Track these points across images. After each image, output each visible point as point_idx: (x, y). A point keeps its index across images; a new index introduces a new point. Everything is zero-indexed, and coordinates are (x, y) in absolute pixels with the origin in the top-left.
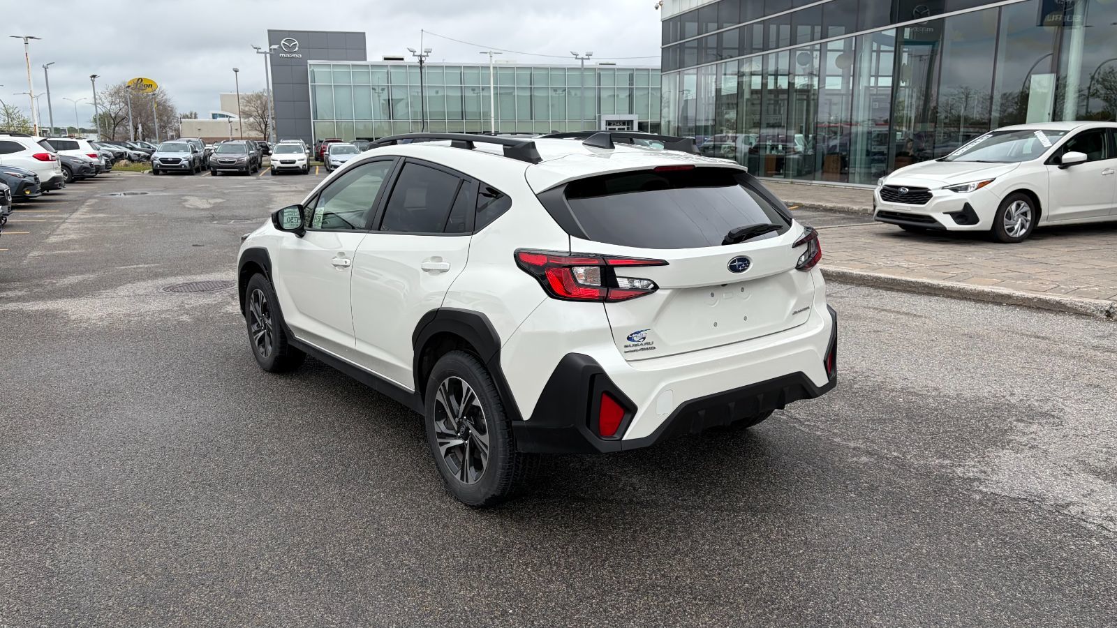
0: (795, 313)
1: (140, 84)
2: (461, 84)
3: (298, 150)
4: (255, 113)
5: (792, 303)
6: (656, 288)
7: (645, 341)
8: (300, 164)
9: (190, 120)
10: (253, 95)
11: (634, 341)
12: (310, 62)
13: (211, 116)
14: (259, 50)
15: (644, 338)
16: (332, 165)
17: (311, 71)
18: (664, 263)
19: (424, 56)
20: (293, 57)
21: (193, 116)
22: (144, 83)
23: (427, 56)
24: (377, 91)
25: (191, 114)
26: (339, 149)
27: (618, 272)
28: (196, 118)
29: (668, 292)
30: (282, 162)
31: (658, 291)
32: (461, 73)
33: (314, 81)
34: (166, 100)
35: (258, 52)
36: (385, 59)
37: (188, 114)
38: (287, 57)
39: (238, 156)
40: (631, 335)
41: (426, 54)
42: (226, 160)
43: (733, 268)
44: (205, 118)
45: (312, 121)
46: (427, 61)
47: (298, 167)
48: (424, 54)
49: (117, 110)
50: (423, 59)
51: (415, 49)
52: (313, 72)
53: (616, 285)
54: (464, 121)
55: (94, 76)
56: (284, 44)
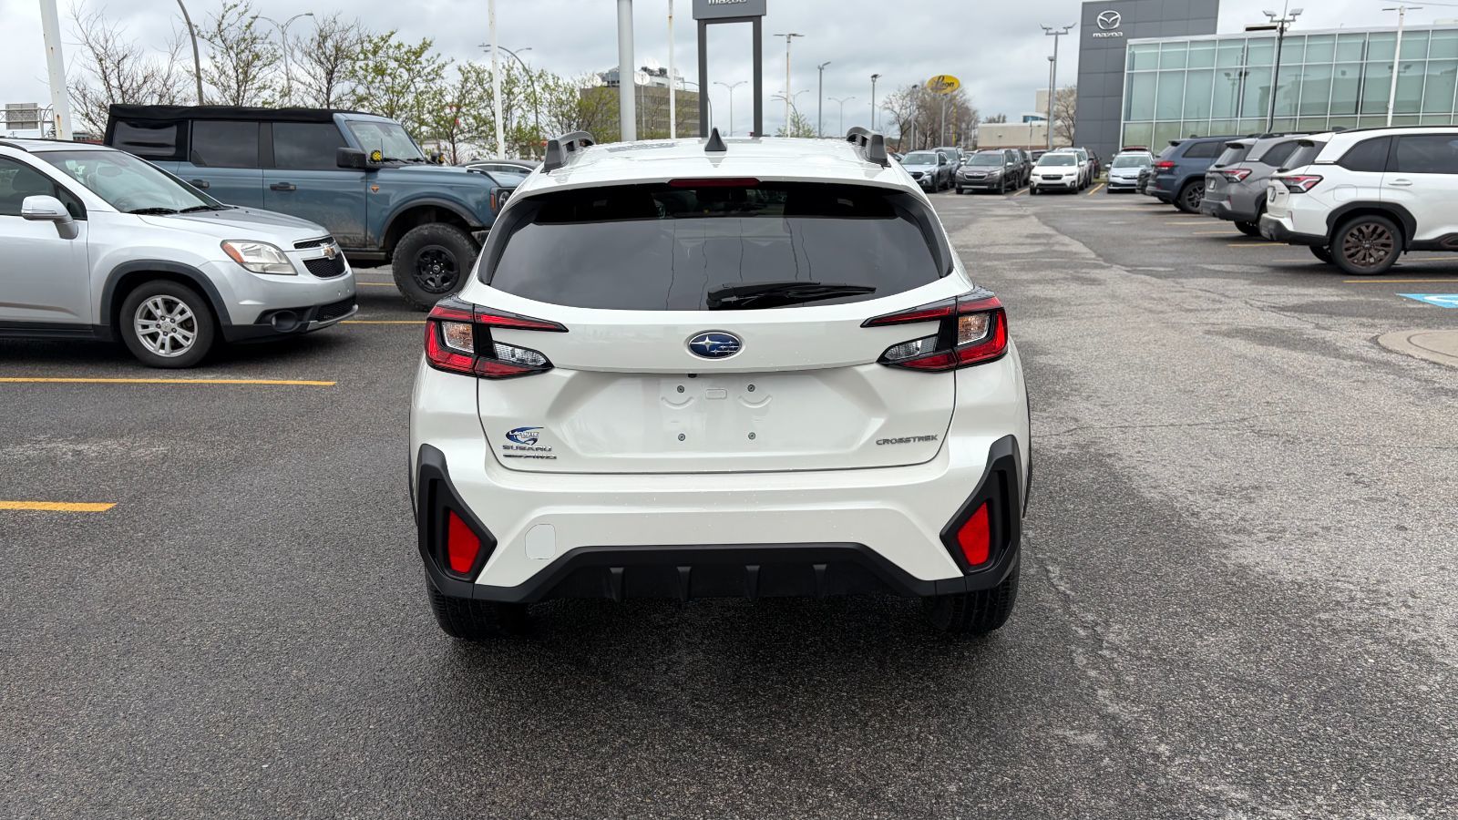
0: (886, 441)
1: (942, 83)
2: (1362, 59)
3: (1070, 162)
4: (1064, 114)
5: (876, 424)
6: (548, 366)
7: (535, 446)
8: (1068, 180)
9: (997, 124)
10: (1064, 91)
11: (517, 440)
12: (1130, 41)
13: (1022, 119)
14: (1050, 31)
15: (535, 440)
16: (1112, 183)
17: (1130, 55)
18: (559, 328)
19: (1288, 21)
20: (1111, 37)
21: (1001, 120)
22: (946, 81)
23: (1294, 20)
24: (1232, 77)
25: (999, 117)
26: (1128, 160)
27: (497, 335)
28: (1004, 121)
29: (570, 374)
30: (1045, 178)
31: (554, 372)
32: (1364, 44)
33: (1132, 67)
34: (965, 100)
35: (1047, 34)
36: (1248, 29)
37: (996, 117)
38: (1104, 38)
39: (991, 168)
40: (513, 431)
41: (1291, 18)
42: (975, 174)
43: (698, 350)
44: (1014, 121)
45: (1122, 122)
46: (1292, 29)
47: (1064, 184)
48: (1288, 18)
49: (906, 116)
50: (1286, 25)
51: (1276, 12)
52: (1133, 56)
53: (493, 355)
54: (1359, 115)
55: (875, 76)
56: (1101, 20)
